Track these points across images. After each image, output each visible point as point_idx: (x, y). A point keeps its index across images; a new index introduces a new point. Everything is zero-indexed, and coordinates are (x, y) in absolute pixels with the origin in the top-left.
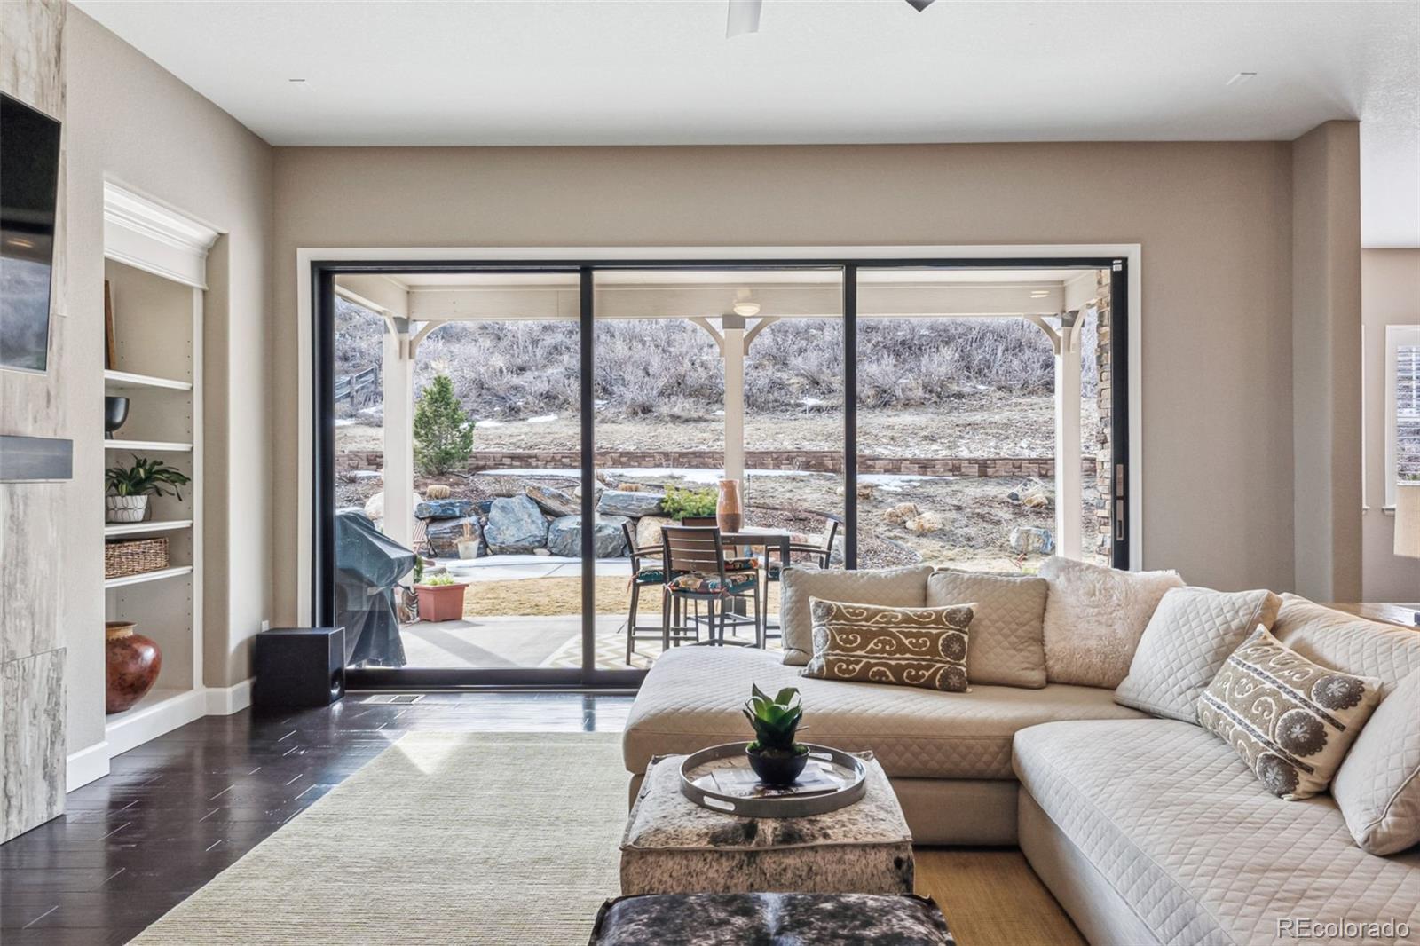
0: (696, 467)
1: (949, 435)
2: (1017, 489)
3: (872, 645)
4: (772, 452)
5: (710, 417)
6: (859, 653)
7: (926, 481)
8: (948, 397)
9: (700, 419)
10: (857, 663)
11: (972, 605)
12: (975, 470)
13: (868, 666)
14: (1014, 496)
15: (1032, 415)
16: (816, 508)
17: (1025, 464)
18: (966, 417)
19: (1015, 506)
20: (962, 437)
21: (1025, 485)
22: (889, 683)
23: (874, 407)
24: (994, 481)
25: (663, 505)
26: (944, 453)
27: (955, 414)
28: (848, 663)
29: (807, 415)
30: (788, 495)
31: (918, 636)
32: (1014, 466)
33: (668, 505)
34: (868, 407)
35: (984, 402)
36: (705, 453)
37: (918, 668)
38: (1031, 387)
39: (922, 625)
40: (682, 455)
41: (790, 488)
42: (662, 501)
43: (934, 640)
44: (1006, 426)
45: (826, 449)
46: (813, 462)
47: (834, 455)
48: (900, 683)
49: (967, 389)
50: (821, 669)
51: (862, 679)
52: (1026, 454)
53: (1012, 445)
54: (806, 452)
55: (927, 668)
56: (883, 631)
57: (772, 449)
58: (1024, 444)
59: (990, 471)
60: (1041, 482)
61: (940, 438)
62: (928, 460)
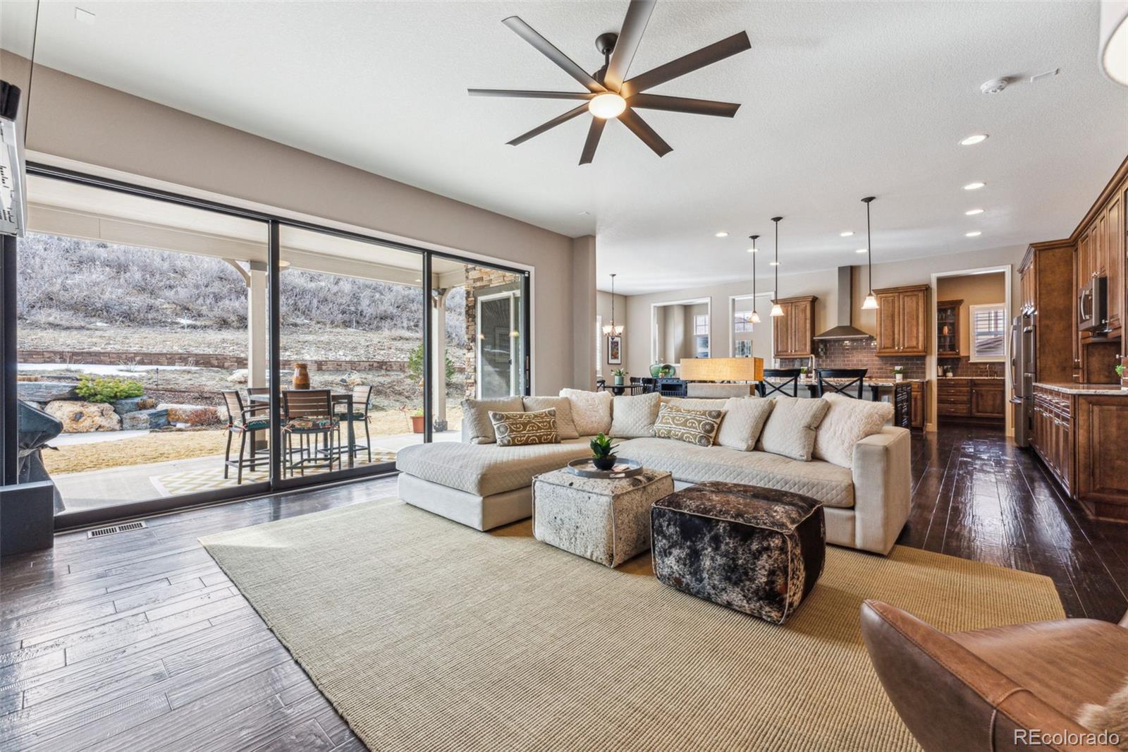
0: (92, 363)
1: (296, 347)
2: (344, 377)
3: (528, 428)
4: (167, 354)
5: (92, 326)
6: (524, 432)
7: (286, 373)
8: (288, 325)
9: (82, 328)
10: (524, 436)
11: (554, 408)
12: (315, 367)
13: (529, 437)
14: (343, 381)
15: (342, 339)
16: (216, 390)
17: (343, 364)
18: (302, 338)
19: (345, 386)
20: (304, 349)
21: (349, 374)
22: (537, 444)
23: (238, 328)
24: (327, 373)
25: (77, 391)
26: (294, 357)
27: (295, 335)
28: (521, 437)
29: (186, 330)
30: (189, 382)
31: (543, 422)
32: (337, 365)
33: (83, 391)
34: (234, 328)
35: (310, 329)
36: (101, 353)
37: (547, 435)
38: (336, 323)
39: (542, 418)
40: (74, 354)
41: (189, 378)
42: (75, 388)
43: (549, 422)
44: (328, 343)
45: (211, 353)
46: (202, 361)
47: (218, 357)
48: (541, 443)
49: (298, 321)
50: (509, 441)
51: (526, 444)
52: (343, 358)
53: (334, 353)
54: (196, 355)
55: (550, 435)
56: (529, 422)
57: (165, 351)
58: (341, 353)
59: (324, 367)
60: (358, 374)
61: (290, 348)
62: (286, 361)
